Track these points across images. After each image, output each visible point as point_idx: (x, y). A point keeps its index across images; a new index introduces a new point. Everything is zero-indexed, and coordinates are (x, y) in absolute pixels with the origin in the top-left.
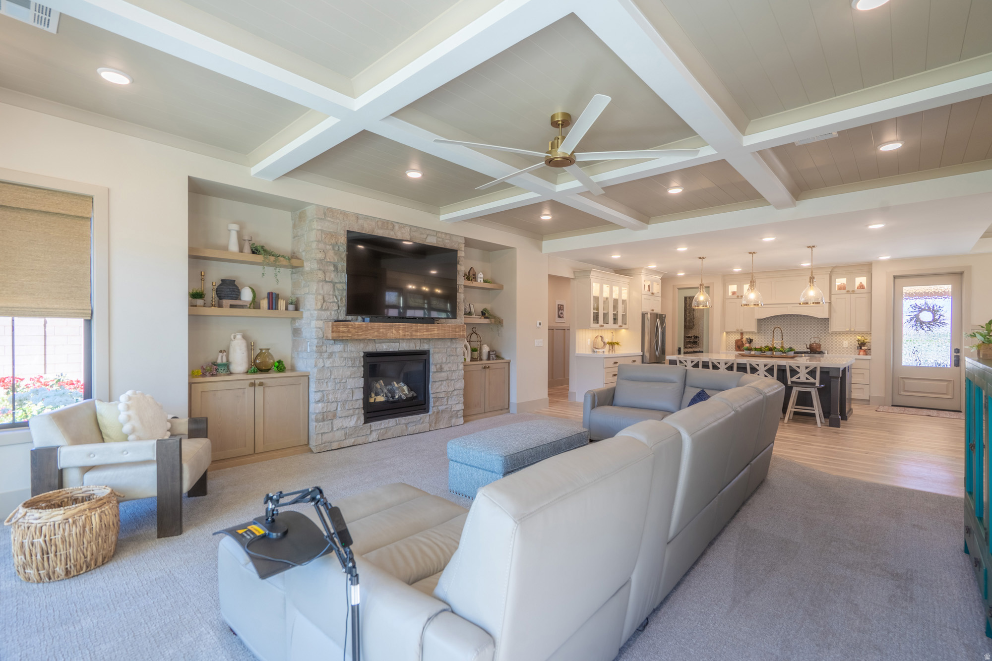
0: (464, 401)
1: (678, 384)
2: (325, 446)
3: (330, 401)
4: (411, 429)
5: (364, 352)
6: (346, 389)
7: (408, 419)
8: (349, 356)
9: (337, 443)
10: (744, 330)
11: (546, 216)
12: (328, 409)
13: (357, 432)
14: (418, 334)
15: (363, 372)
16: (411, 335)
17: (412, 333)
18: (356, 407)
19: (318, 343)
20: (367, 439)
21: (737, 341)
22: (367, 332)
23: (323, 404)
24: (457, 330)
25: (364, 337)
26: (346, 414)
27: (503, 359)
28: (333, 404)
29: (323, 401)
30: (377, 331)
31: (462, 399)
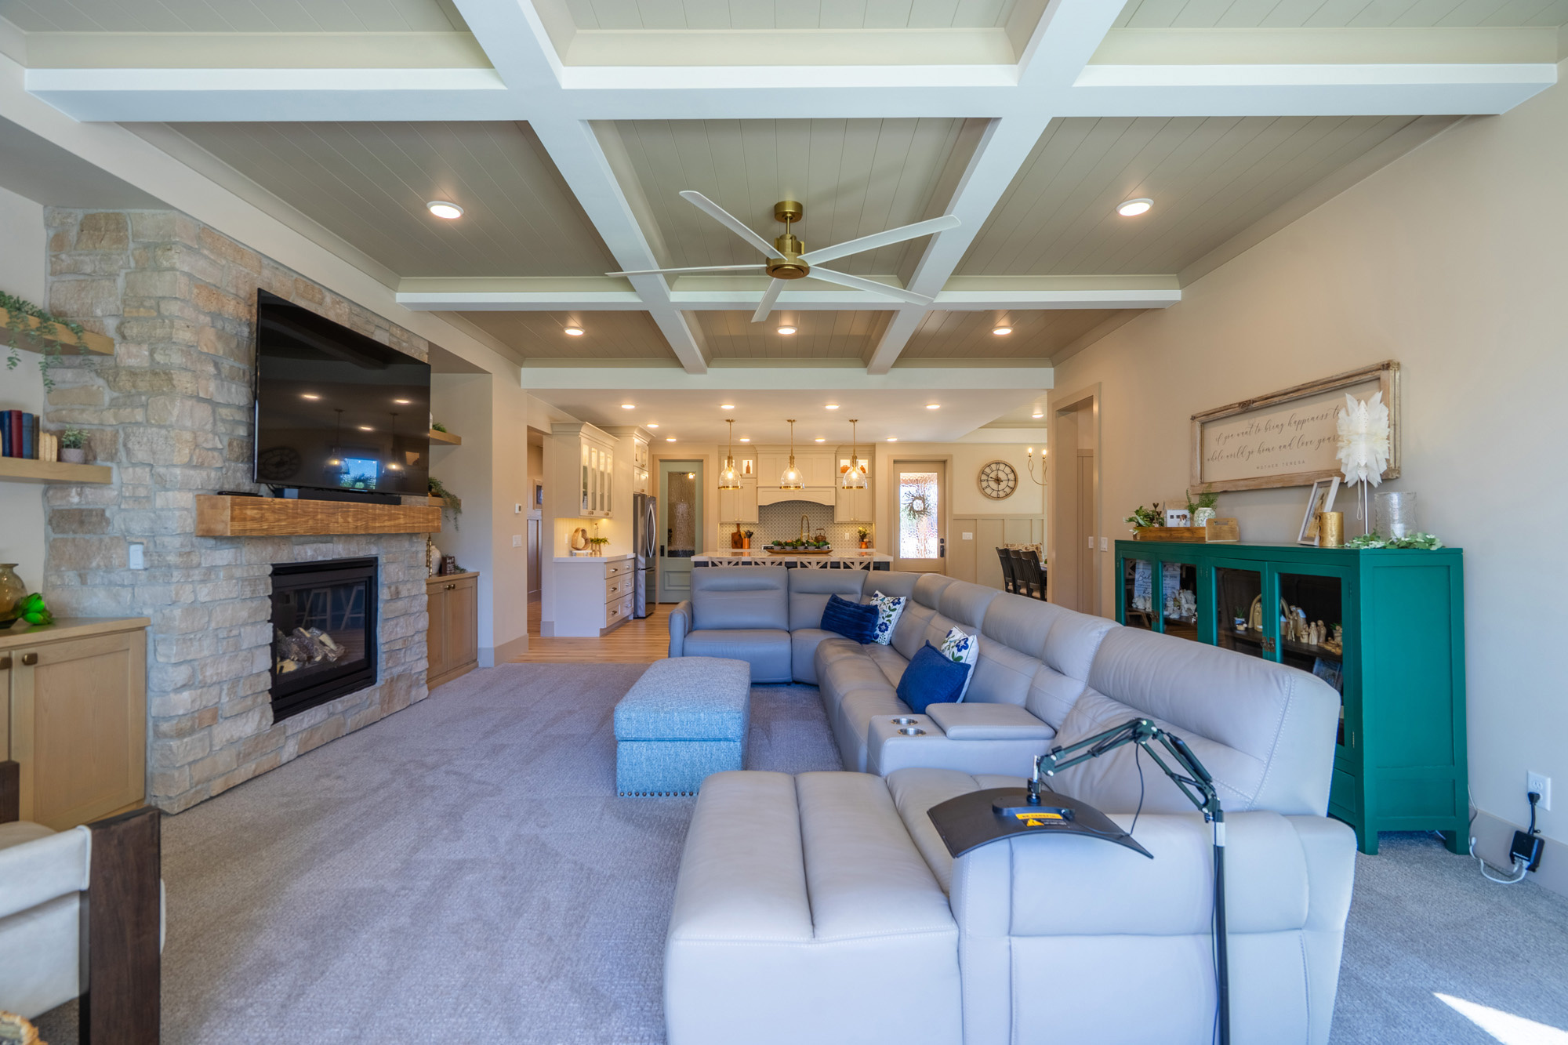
0: (428, 654)
1: (781, 593)
2: (197, 792)
3: (209, 681)
4: (351, 723)
5: (273, 565)
6: (241, 650)
7: (348, 701)
8: (245, 575)
9: (223, 779)
10: (741, 520)
11: (574, 331)
12: (204, 703)
13: (260, 746)
14: (377, 525)
15: (270, 611)
16: (367, 528)
17: (367, 522)
18: (260, 690)
19: (182, 545)
20: (278, 759)
21: (733, 535)
22: (295, 521)
23: (193, 691)
24: (430, 517)
25: (290, 530)
26: (238, 708)
27: (463, 571)
28: (211, 688)
29: (194, 683)
30: (313, 518)
31: (425, 649)
